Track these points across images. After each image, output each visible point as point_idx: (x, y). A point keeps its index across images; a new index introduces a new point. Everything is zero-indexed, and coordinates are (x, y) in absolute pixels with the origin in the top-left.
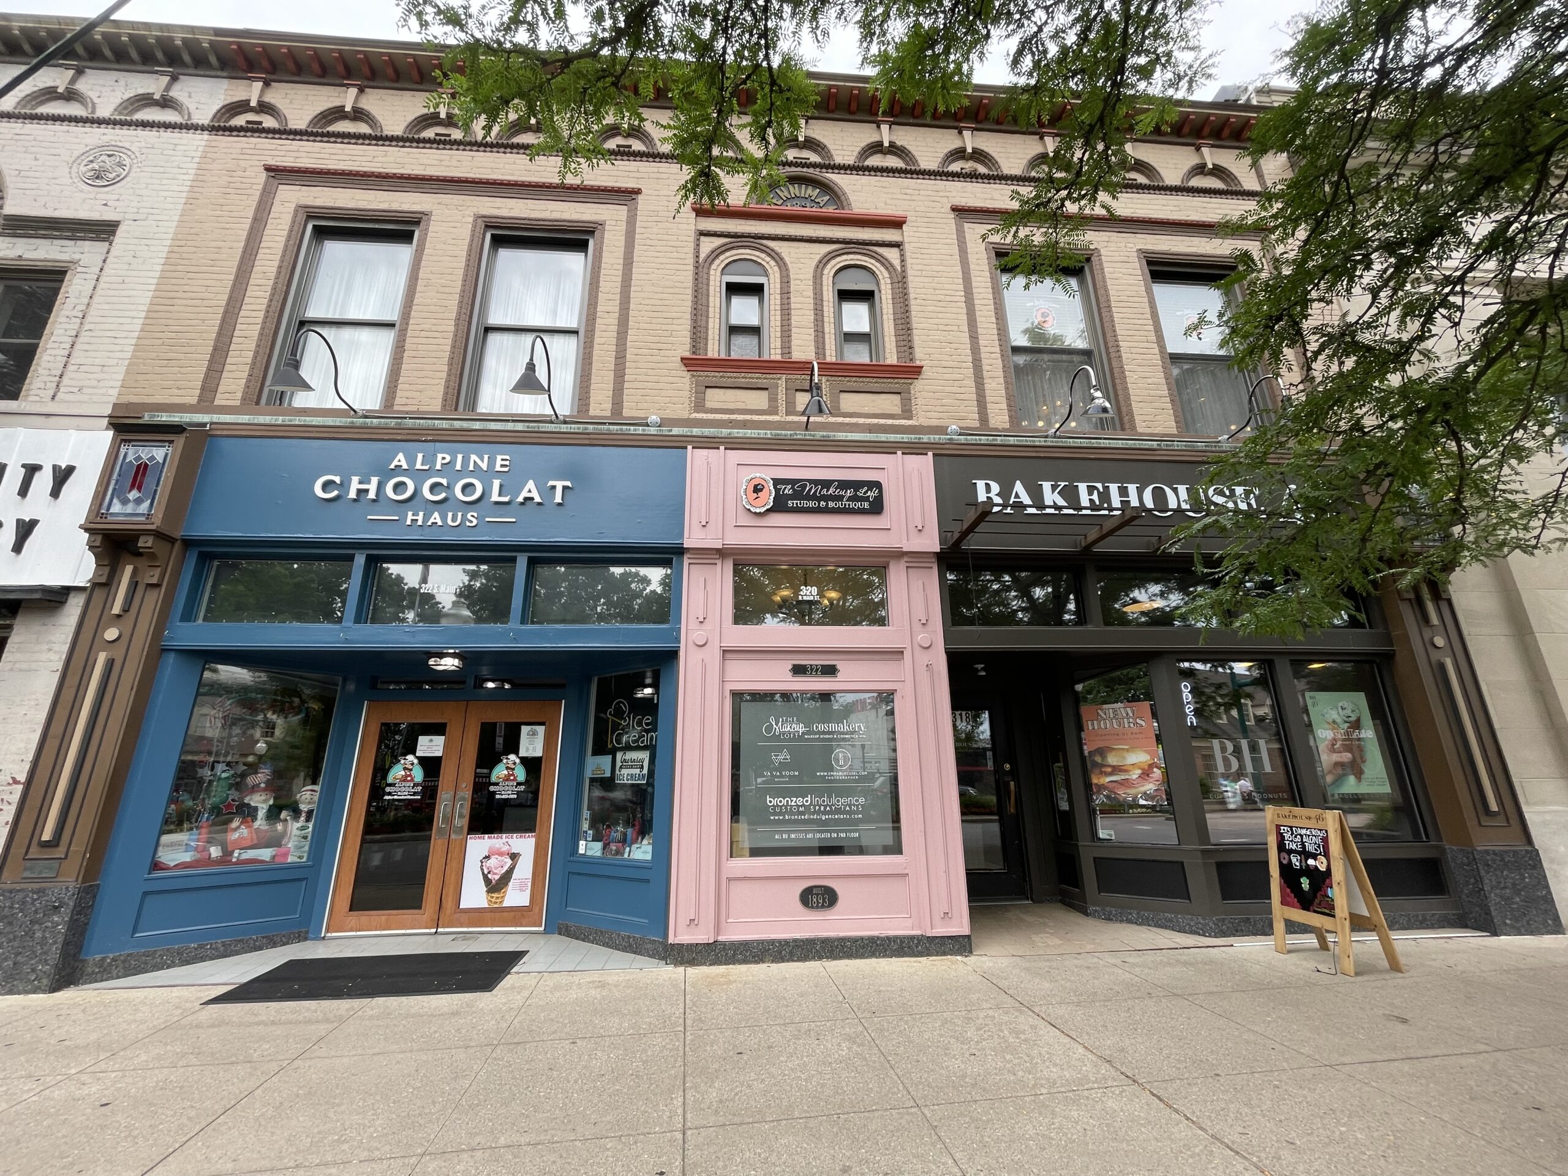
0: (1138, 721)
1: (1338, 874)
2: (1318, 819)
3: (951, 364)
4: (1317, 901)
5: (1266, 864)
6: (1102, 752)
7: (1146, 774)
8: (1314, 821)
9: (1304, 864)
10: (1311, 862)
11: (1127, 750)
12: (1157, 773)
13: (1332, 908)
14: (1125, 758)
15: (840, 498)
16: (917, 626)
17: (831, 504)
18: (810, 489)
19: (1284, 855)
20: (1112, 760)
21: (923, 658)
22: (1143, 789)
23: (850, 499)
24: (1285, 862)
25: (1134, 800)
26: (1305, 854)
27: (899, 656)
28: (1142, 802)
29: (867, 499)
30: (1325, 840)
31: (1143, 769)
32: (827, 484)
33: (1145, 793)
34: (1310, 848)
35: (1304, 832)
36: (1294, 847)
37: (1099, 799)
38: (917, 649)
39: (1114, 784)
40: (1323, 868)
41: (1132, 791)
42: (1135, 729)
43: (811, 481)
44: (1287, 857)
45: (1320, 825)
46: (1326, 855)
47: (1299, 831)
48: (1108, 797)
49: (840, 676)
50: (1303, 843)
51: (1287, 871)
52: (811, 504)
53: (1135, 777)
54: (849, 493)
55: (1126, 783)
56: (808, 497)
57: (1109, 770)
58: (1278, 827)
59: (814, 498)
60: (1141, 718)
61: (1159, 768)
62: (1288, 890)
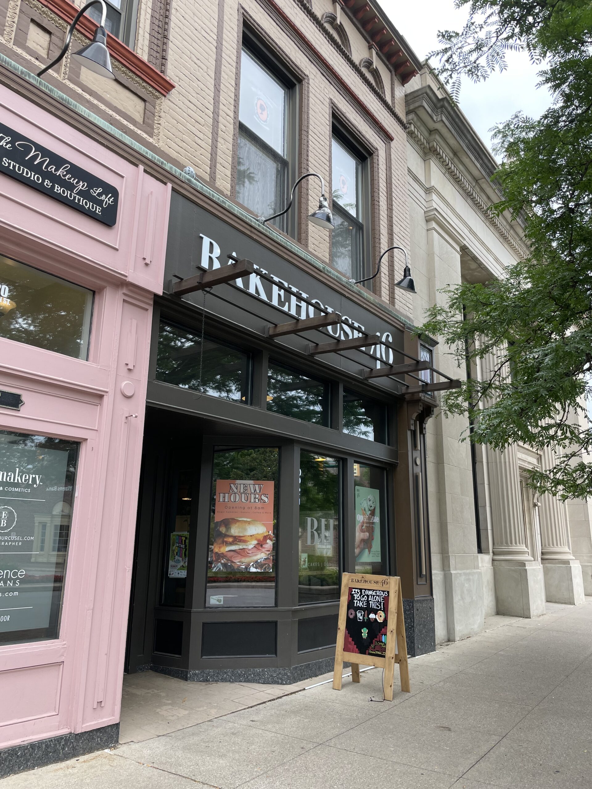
0: (263, 497)
1: (392, 625)
2: (384, 583)
3: (194, 100)
4: (372, 646)
5: (336, 617)
6: (227, 523)
7: (260, 545)
8: (380, 585)
9: (366, 618)
10: (372, 616)
11: (249, 523)
12: (269, 544)
13: (384, 650)
14: (245, 530)
15: (70, 187)
16: (123, 370)
17: (58, 189)
18: (35, 157)
19: (352, 611)
20: (235, 531)
21: (125, 408)
22: (255, 558)
23: (80, 193)
24: (351, 617)
25: (246, 568)
26: (369, 610)
27: (97, 401)
28: (253, 570)
29: (100, 203)
30: (386, 599)
31: (259, 540)
32: (58, 161)
33: (256, 562)
34: (373, 605)
35: (370, 593)
36: (360, 604)
37: (217, 567)
38: (119, 396)
39: (232, 553)
40: (380, 620)
41: (246, 560)
42: (259, 505)
43: (39, 148)
44: (353, 613)
45: (385, 588)
46: (385, 610)
47: (367, 592)
48: (225, 565)
49: (24, 411)
50: (368, 602)
51: (352, 625)
52: (33, 176)
53: (251, 547)
54: (82, 186)
55: (242, 553)
56: (29, 165)
57: (231, 540)
58: (351, 589)
59: (37, 169)
60: (265, 495)
61: (271, 540)
62: (350, 639)
